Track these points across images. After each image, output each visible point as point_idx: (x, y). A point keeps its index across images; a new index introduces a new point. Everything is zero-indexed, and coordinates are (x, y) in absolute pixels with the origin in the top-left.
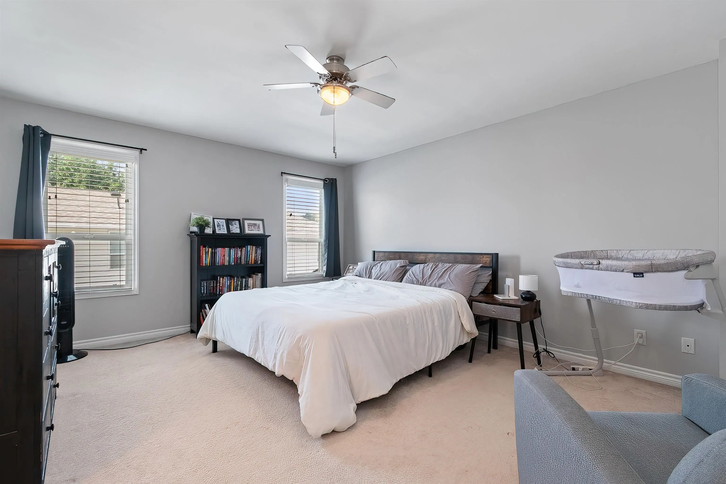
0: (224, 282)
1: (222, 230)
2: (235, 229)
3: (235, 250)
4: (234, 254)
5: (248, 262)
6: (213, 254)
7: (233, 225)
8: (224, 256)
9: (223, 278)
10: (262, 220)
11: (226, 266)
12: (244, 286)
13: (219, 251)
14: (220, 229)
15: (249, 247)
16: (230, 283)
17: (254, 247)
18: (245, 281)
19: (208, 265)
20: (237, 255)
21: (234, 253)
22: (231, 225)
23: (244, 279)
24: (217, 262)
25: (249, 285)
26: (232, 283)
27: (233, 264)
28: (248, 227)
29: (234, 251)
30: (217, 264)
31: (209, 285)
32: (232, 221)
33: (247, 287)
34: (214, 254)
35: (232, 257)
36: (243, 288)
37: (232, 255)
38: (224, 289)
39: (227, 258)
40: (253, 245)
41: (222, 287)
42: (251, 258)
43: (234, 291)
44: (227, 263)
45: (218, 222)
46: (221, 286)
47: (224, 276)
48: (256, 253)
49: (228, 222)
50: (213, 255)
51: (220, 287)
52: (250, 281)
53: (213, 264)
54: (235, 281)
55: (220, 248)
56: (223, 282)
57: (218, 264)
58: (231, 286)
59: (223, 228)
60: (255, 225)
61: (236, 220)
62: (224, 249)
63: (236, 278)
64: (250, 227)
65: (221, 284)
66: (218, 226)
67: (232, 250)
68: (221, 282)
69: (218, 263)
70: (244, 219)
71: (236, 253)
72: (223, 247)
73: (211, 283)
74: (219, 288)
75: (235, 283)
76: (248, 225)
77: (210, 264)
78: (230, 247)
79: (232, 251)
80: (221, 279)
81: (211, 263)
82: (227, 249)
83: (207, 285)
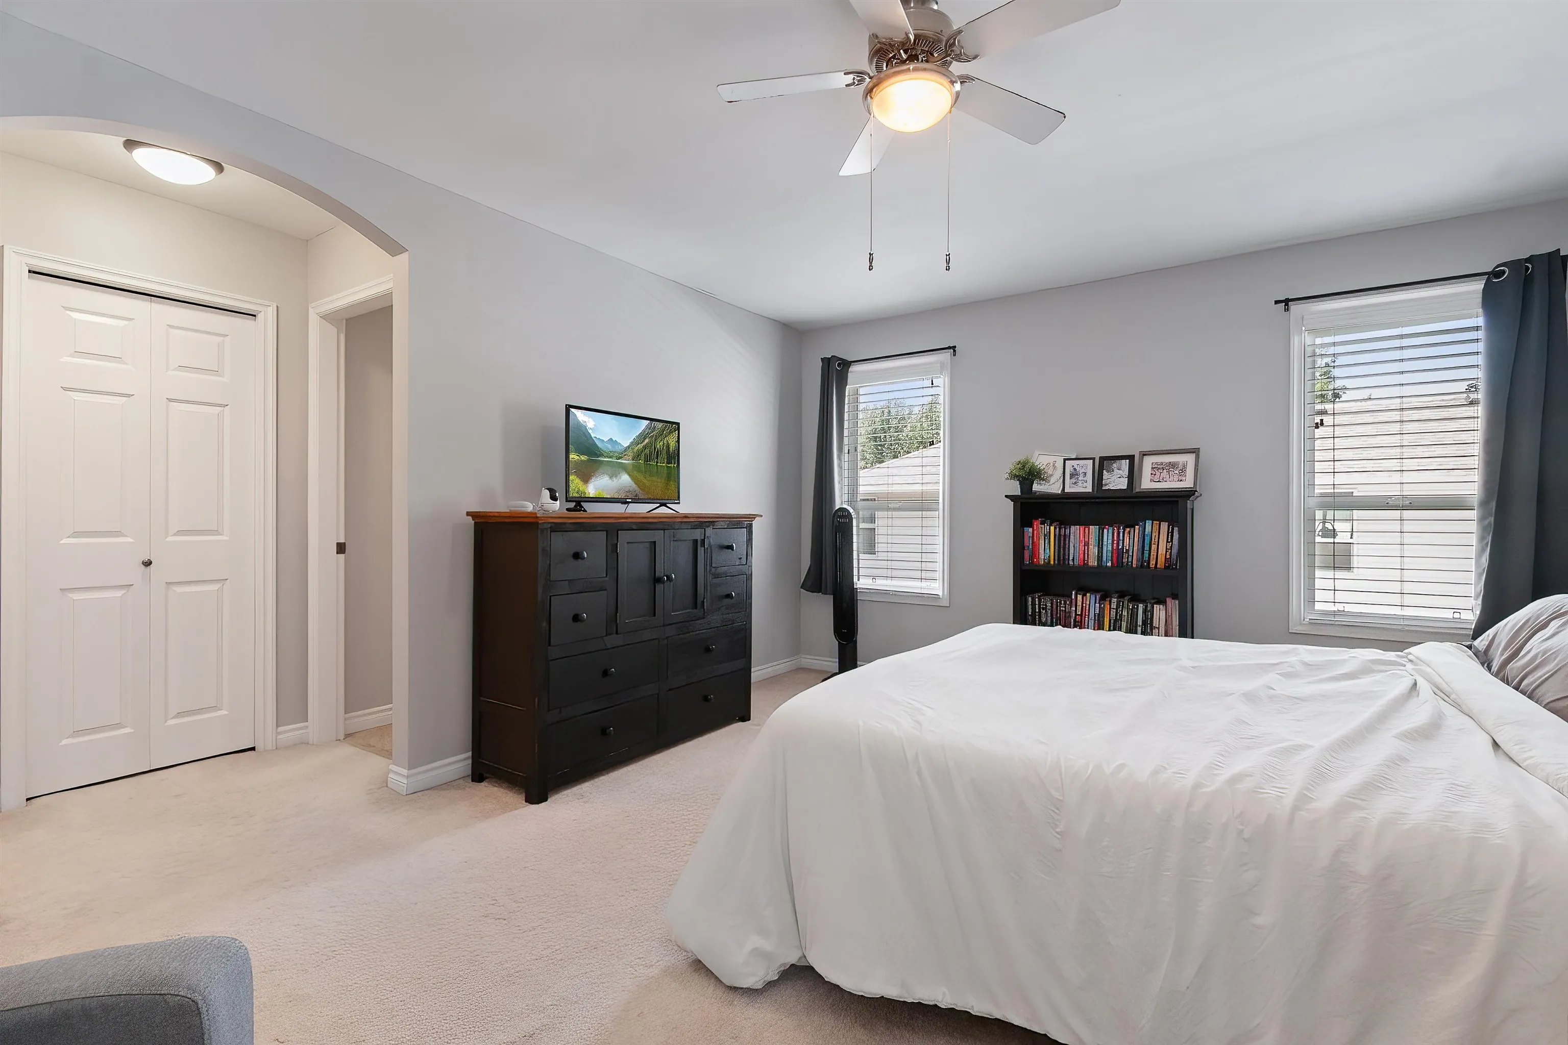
0: (1087, 607)
1: (1080, 484)
2: (1116, 480)
3: (1113, 530)
4: (1110, 541)
5: (1145, 561)
6: (1062, 539)
7: (1113, 471)
8: (1087, 544)
9: (1085, 595)
10: (1195, 451)
11: (1093, 567)
12: (1140, 622)
13: (1075, 531)
14: (1075, 483)
15: (1148, 524)
16: (1102, 610)
17: (1164, 526)
18: (1145, 611)
19: (1052, 563)
20: (1118, 544)
21: (1110, 537)
22: (1108, 471)
23: (1141, 606)
24: (1071, 558)
25: (1154, 622)
26: (1107, 612)
27: (1109, 564)
28: (1152, 474)
29: (1110, 535)
30: (1071, 563)
31: (1057, 606)
32: (1113, 462)
33: (1148, 629)
34: (1065, 540)
35: (1108, 547)
36: (1139, 629)
37: (1105, 543)
38: (1086, 621)
39: (1094, 550)
40: (1160, 521)
41: (1081, 615)
42: (1153, 553)
43: (1110, 630)
44: (1093, 562)
45: (1076, 467)
46: (1080, 613)
47: (1088, 592)
48: (1170, 540)
49: (1104, 463)
50: (1062, 542)
51: (1076, 615)
52: (1159, 613)
53: (1062, 562)
54: (1114, 606)
55: (1078, 527)
56: (1084, 605)
57: (1073, 562)
58: (1103, 617)
59: (1085, 479)
60: (1173, 465)
61: (1122, 459)
62: (1087, 529)
63: (1114, 600)
64: (1158, 473)
65: (1079, 608)
66: (1072, 476)
67: (1105, 531)
68: (1079, 603)
69: (1073, 560)
70: (1144, 454)
71: (1115, 538)
72: (1086, 523)
73: (1060, 603)
74: (1075, 617)
75: (1113, 612)
76: (1152, 468)
77: (1056, 562)
78: (1102, 524)
79: (1107, 534)
80: (1080, 597)
81: (1056, 558)
82: (1094, 529)
83: (1052, 606)
